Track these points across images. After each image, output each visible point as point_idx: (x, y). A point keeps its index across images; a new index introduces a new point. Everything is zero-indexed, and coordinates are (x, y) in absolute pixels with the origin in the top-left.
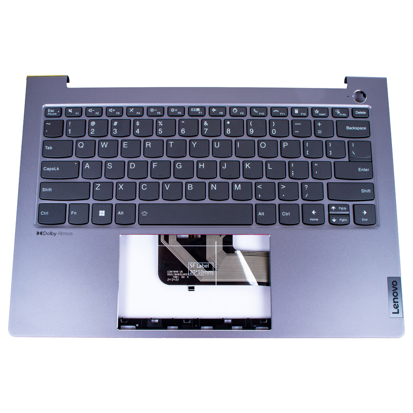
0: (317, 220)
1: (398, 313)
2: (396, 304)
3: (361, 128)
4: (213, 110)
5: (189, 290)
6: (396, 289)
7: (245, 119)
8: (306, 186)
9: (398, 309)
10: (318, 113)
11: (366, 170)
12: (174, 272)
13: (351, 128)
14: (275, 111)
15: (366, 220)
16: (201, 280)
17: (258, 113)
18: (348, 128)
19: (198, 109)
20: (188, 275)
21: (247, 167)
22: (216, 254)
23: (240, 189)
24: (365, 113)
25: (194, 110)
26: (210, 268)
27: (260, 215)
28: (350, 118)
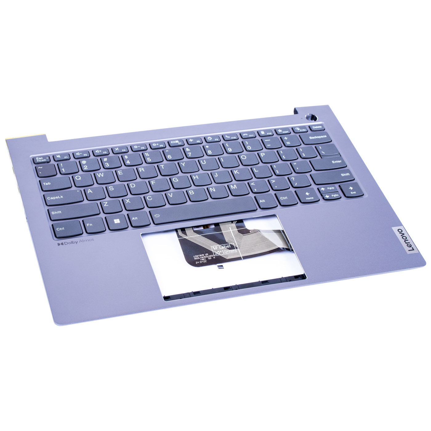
0: (313, 198)
1: (413, 250)
2: (409, 244)
3: (322, 137)
4: (190, 140)
5: (219, 268)
6: (404, 234)
7: (221, 143)
8: (293, 178)
9: (412, 247)
10: (281, 131)
11: (339, 162)
12: (200, 256)
13: (313, 138)
14: (244, 135)
15: (355, 193)
16: (228, 258)
17: (231, 138)
18: (311, 138)
19: (177, 142)
20: (214, 256)
21: (236, 173)
22: (233, 236)
23: (236, 188)
24: (321, 127)
25: (173, 142)
26: (232, 247)
27: (261, 202)
28: (310, 132)
